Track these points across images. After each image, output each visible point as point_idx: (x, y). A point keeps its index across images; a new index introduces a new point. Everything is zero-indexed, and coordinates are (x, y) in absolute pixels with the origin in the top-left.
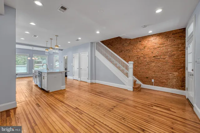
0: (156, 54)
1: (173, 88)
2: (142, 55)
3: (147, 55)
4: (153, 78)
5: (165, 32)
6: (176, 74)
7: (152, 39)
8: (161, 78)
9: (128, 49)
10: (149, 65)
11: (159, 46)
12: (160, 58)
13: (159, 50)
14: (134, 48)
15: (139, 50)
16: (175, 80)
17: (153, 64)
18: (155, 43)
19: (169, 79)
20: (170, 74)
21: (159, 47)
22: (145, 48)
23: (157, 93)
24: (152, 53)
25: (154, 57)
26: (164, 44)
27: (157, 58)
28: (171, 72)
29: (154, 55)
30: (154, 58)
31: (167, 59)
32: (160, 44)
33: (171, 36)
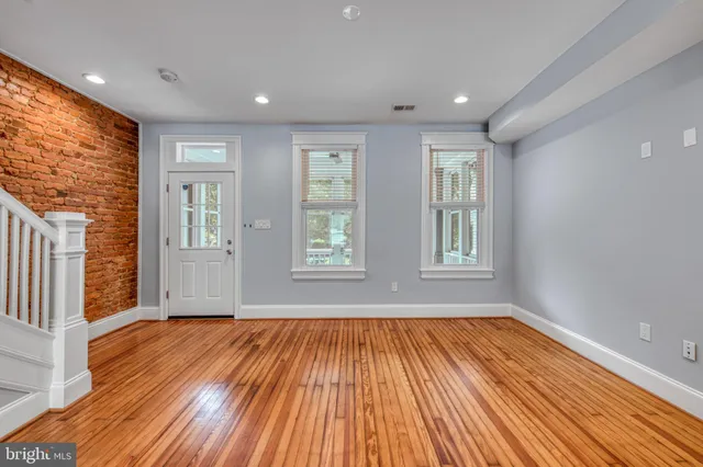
0: (70, 183)
3: (26, 175)
5: (97, 104)
6: (121, 260)
11: (76, 147)
13: (79, 169)
16: (119, 283)
18: (66, 131)
21: (78, 155)
22: (15, 132)
24: (54, 173)
25: (60, 193)
26: (94, 148)
28: (110, 259)
29: (60, 186)
30: (61, 199)
31: (100, 209)
32: (82, 144)
33: (110, 127)
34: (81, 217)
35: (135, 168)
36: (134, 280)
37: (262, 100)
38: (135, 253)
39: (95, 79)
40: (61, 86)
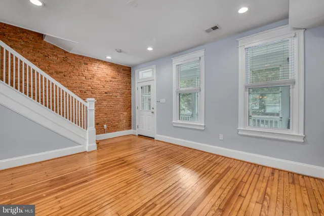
0: (108, 90)
1: (123, 130)
2: (90, 87)
3: (96, 89)
4: (104, 123)
6: (125, 113)
7: (103, 66)
8: (113, 122)
9: (59, 70)
10: (100, 104)
11: (111, 79)
12: (111, 96)
13: (111, 85)
14: (75, 71)
15: (84, 78)
16: (125, 121)
17: (105, 103)
18: (107, 75)
19: (120, 120)
20: (121, 115)
21: (111, 81)
22: (94, 77)
23: (116, 140)
24: (104, 87)
25: (106, 93)
26: (116, 78)
27: (109, 96)
28: (122, 113)
29: (106, 91)
30: (106, 95)
31: (118, 97)
32: (112, 78)
33: (121, 70)
34: (93, 99)
35: (130, 83)
36: (130, 120)
37: (150, 49)
38: (131, 111)
39: (109, 58)
40: (105, 62)
